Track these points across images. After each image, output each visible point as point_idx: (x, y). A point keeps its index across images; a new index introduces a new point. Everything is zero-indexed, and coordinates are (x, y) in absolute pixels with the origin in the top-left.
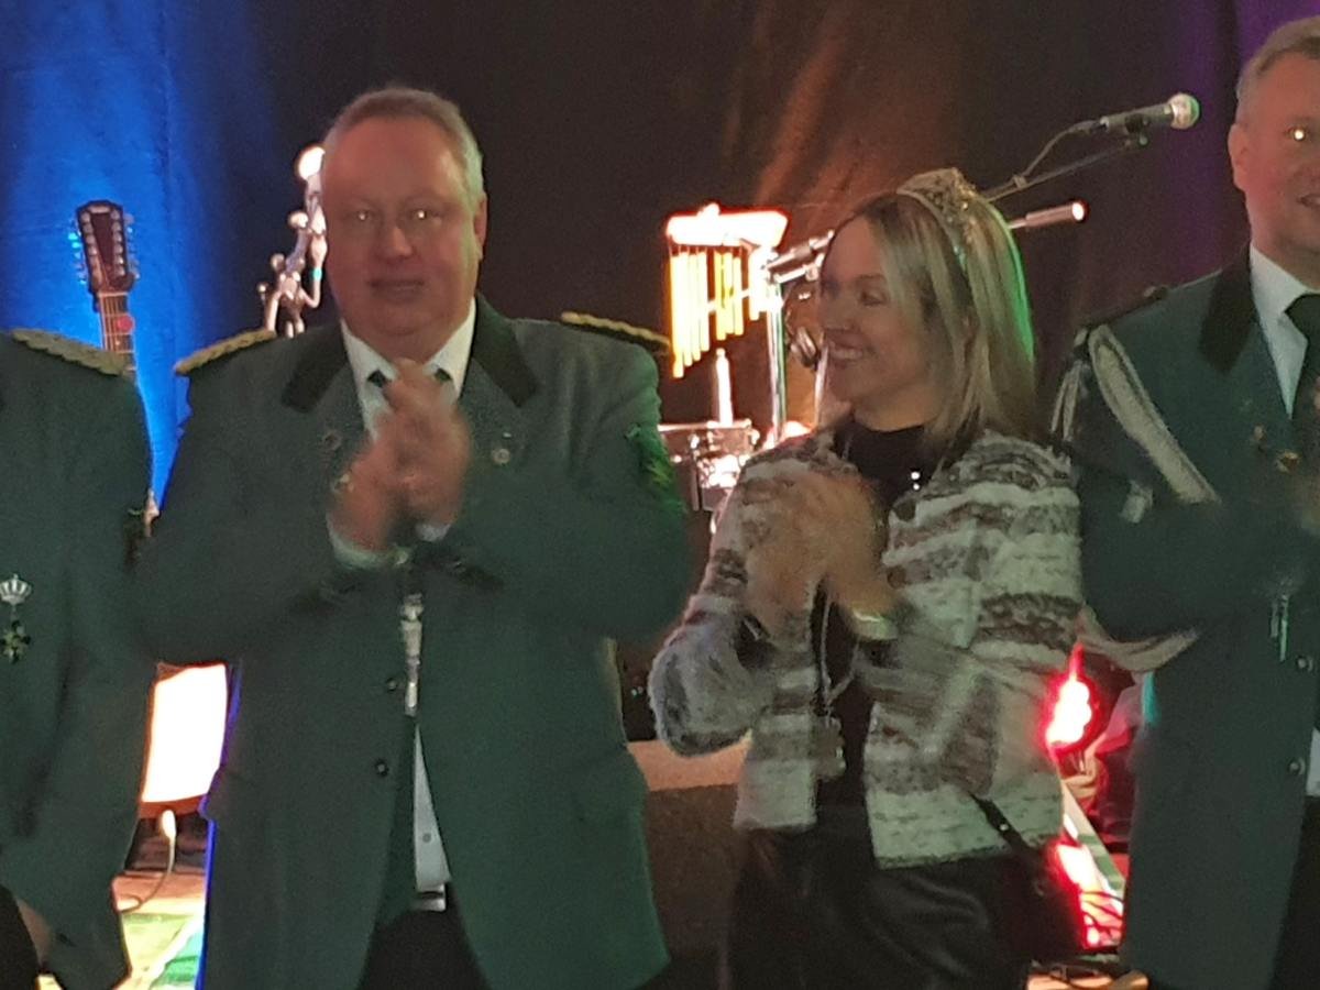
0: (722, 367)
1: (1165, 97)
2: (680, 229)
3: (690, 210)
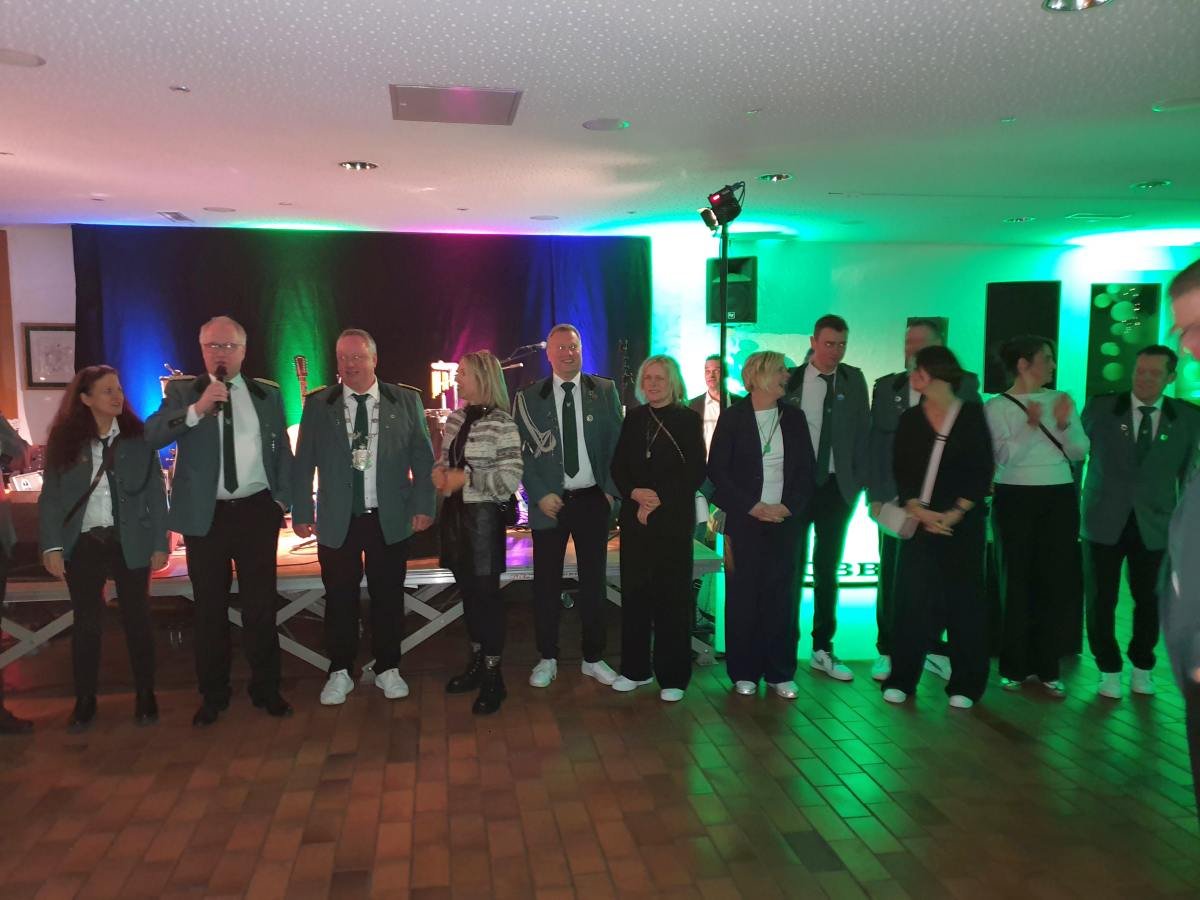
0: (444, 397)
1: (540, 342)
2: (434, 366)
3: (436, 362)
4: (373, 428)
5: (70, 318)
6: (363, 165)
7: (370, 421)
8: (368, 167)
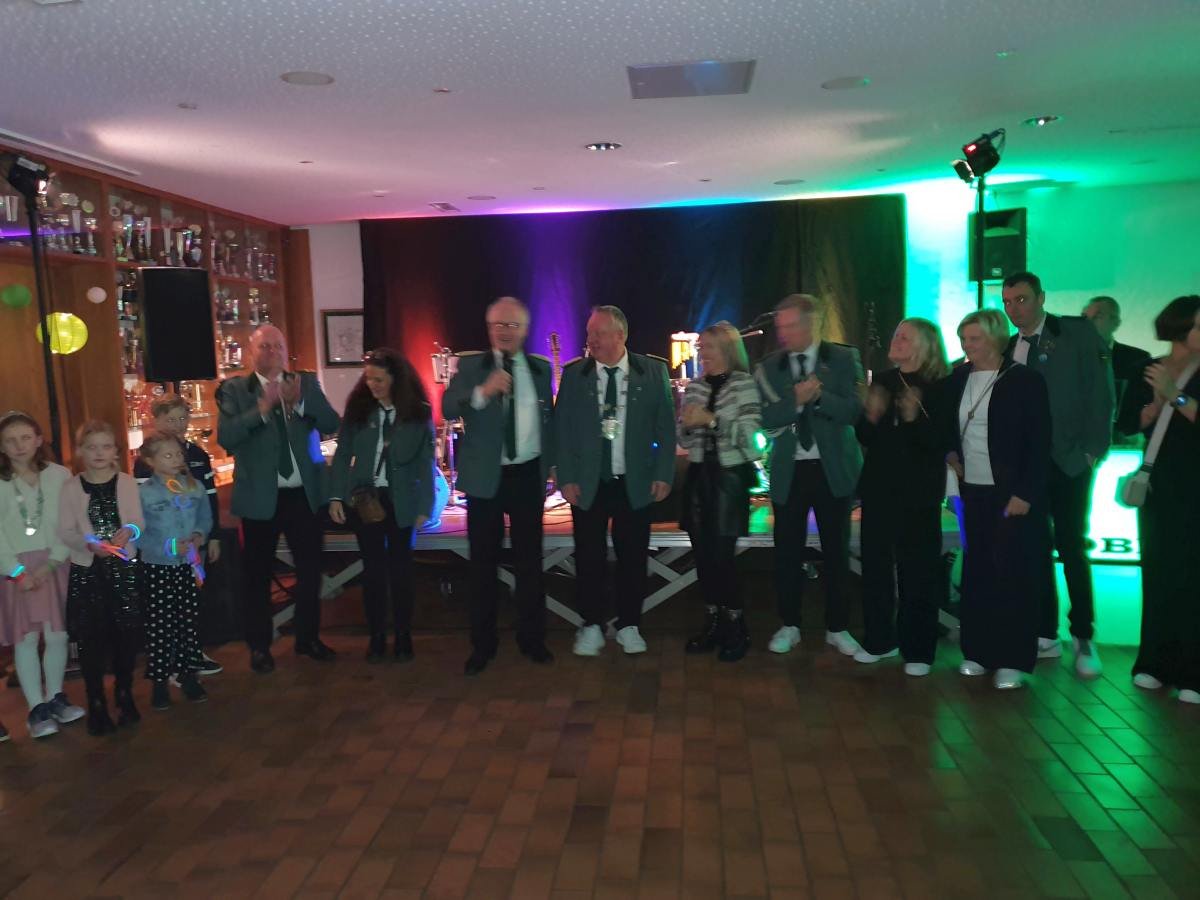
4: (622, 400)
5: (359, 305)
6: (608, 146)
7: (619, 394)
8: (612, 147)
